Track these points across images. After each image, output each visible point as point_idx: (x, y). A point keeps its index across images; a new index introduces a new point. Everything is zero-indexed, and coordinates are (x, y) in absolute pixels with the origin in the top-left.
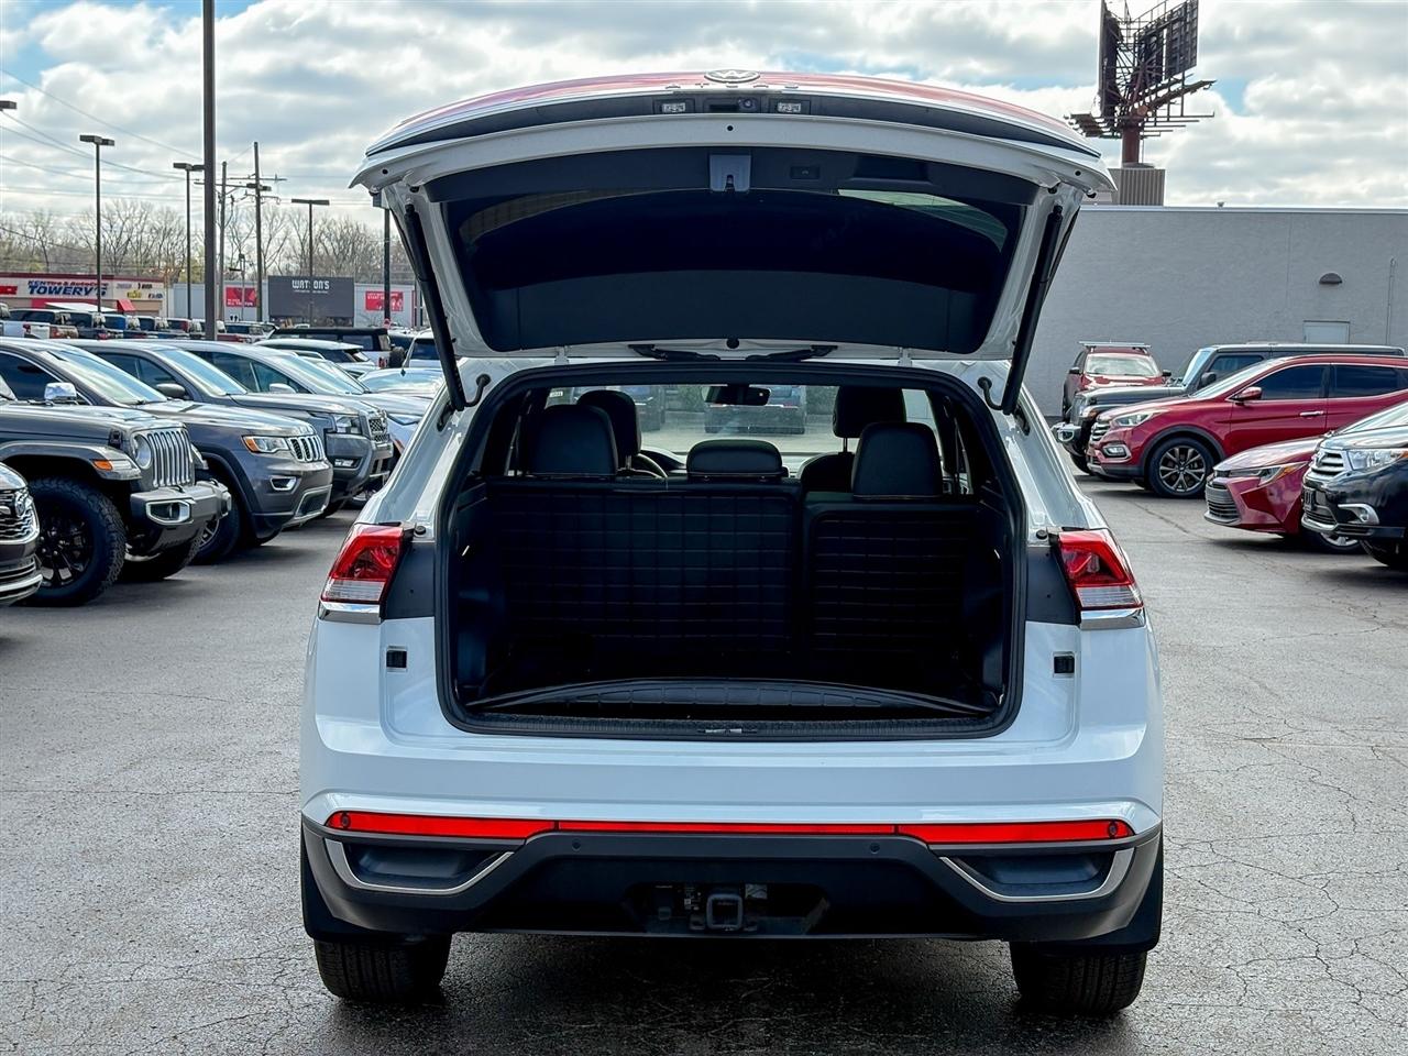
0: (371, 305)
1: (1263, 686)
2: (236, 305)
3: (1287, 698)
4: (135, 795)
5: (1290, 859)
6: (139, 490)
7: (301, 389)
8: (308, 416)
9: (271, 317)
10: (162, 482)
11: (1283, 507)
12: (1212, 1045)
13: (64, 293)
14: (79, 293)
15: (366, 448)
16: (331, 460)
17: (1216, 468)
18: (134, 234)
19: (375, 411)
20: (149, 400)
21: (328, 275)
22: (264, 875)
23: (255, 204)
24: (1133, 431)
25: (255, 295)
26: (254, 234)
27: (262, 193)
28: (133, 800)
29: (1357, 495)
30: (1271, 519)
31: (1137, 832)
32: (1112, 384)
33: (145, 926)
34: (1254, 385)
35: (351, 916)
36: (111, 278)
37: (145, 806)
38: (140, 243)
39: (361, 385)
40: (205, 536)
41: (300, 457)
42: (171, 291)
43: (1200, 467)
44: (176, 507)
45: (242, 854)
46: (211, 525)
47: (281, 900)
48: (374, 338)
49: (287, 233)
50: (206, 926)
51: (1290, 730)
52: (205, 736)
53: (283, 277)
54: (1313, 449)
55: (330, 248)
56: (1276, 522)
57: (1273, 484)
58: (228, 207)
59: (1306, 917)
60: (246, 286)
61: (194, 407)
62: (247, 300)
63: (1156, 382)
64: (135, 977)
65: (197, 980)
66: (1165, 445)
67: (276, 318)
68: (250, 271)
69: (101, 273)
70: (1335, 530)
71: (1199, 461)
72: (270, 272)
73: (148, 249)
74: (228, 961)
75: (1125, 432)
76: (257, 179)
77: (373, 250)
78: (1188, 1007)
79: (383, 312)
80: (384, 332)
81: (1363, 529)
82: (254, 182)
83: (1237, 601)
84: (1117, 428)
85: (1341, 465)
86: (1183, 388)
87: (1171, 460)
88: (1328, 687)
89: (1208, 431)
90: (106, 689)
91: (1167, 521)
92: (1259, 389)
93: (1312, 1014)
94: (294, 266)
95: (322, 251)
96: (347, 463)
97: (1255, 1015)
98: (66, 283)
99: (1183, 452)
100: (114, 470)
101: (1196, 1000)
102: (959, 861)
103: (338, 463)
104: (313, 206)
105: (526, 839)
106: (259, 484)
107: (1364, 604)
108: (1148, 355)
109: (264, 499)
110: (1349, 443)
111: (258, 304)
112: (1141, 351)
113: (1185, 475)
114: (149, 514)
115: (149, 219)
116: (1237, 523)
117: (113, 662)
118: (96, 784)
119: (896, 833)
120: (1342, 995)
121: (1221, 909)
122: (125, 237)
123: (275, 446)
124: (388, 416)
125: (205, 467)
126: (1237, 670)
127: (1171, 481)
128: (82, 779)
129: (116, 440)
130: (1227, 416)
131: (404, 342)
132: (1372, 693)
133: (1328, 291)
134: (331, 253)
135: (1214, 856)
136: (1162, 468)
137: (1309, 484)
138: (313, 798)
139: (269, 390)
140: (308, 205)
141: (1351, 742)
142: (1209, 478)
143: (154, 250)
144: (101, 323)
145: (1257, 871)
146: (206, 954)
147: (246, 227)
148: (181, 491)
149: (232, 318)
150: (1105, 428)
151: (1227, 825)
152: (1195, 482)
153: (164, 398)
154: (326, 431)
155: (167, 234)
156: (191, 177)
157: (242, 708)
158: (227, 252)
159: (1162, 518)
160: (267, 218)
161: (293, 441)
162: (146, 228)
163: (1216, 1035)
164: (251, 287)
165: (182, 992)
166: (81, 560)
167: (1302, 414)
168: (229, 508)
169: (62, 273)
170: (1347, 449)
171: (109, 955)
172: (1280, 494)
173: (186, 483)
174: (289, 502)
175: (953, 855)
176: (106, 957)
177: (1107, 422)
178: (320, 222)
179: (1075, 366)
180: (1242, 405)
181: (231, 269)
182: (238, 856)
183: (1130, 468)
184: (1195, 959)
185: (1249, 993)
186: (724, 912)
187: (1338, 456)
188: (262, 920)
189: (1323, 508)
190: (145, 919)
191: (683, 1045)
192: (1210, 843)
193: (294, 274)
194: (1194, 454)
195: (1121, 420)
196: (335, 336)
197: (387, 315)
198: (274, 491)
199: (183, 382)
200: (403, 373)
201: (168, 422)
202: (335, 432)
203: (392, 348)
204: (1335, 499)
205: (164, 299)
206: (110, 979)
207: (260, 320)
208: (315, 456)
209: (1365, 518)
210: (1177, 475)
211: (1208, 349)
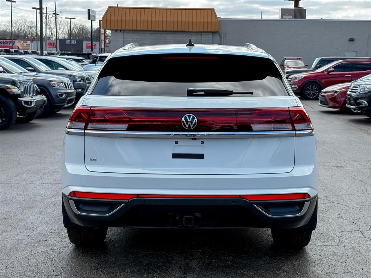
0: (87, 47)
1: (338, 152)
2: (50, 47)
3: (345, 155)
4: (17, 184)
5: (349, 201)
6: (20, 97)
7: (67, 69)
8: (69, 77)
9: (60, 50)
10: (27, 95)
11: (340, 102)
12: (331, 257)
13: (3, 44)
14: (7, 44)
15: (85, 86)
16: (75, 89)
17: (322, 91)
18: (22, 27)
19: (88, 75)
20: (23, 72)
21: (75, 39)
22: (54, 208)
23: (55, 19)
24: (298, 81)
25: (55, 44)
26: (55, 27)
27: (57, 16)
28: (17, 186)
29: (362, 98)
30: (337, 105)
31: (311, 197)
32: (292, 68)
33: (18, 223)
34: (332, 68)
35: (77, 222)
36: (16, 40)
37: (20, 187)
38: (24, 30)
39: (84, 68)
40: (40, 110)
41: (66, 88)
42: (32, 43)
43: (317, 91)
44: (31, 102)
45: (48, 202)
46: (41, 107)
47: (59, 215)
48: (88, 56)
49: (64, 27)
50: (36, 223)
51: (346, 164)
52: (38, 167)
53: (63, 40)
54: (350, 85)
55: (76, 31)
56: (338, 106)
57: (337, 95)
58: (48, 20)
59: (355, 218)
60: (53, 42)
61: (37, 74)
62: (53, 46)
63: (304, 67)
64: (15, 239)
65: (33, 239)
66: (307, 85)
67: (62, 51)
68: (54, 38)
69: (13, 38)
70: (356, 108)
71: (316, 89)
72: (60, 38)
73: (26, 32)
74: (42, 233)
75: (296, 81)
76: (56, 12)
77: (88, 32)
78: (323, 246)
79: (91, 49)
80: (91, 54)
81: (364, 107)
82: (55, 13)
83: (329, 128)
84: (294, 80)
85: (358, 90)
86: (312, 69)
87: (309, 89)
88: (356, 152)
89: (319, 81)
90: (10, 154)
91: (308, 106)
92: (333, 69)
93: (359, 248)
94: (66, 37)
95: (74, 32)
96: (80, 90)
97: (343, 248)
98: (3, 41)
99: (312, 87)
100: (13, 92)
101: (325, 244)
102: (259, 206)
103: (77, 90)
104: (71, 19)
105: (129, 200)
106: (55, 96)
107: (364, 128)
108: (301, 60)
109: (56, 100)
110: (359, 84)
111: (56, 47)
112: (300, 59)
113: (313, 93)
114: (23, 104)
115: (26, 23)
116: (328, 106)
117: (13, 146)
118: (6, 181)
119: (240, 198)
120: (367, 242)
121: (330, 216)
122: (20, 29)
123: (59, 85)
124: (91, 77)
125: (39, 91)
126: (330, 147)
127: (309, 95)
128: (2, 179)
129: (14, 83)
130: (324, 76)
131: (97, 57)
132: (369, 154)
133: (351, 43)
134: (76, 33)
135: (327, 201)
136: (306, 91)
137: (348, 95)
138: (65, 187)
139: (58, 69)
140: (70, 19)
141: (364, 168)
142: (320, 94)
143: (28, 32)
144: (13, 52)
145: (340, 205)
146: (36, 232)
147: (53, 25)
148: (32, 97)
149: (49, 51)
150: (291, 80)
151: (330, 192)
152: (315, 95)
153: (28, 71)
154: (74, 81)
155: (31, 27)
156: (37, 11)
157: (49, 159)
158: (48, 32)
159: (306, 105)
160: (58, 23)
161: (65, 84)
162: (26, 26)
163: (332, 254)
164: (54, 42)
165: (28, 243)
166: (4, 117)
167: (345, 76)
168: (46, 102)
169: (3, 38)
170: (359, 85)
171: (8, 232)
172: (340, 98)
173: (34, 95)
174: (63, 101)
175: (257, 204)
176: (6, 233)
177: (291, 78)
178: (73, 24)
179: (281, 63)
180: (329, 73)
181: (49, 37)
182: (46, 202)
183: (297, 91)
184: (324, 231)
185: (340, 242)
186: (188, 221)
187: (357, 87)
188: (53, 221)
189: (352, 102)
190: (18, 221)
191: (176, 259)
192: (326, 197)
193: (66, 39)
194: (315, 87)
195: (295, 78)
196: (77, 55)
197: (92, 50)
198: (59, 98)
199: (33, 67)
200: (96, 65)
201: (29, 78)
202: (77, 81)
203: (93, 59)
204: (356, 99)
205: (30, 46)
206: (7, 239)
207: (57, 51)
208: (71, 88)
209: (364, 105)
210: (310, 93)
211: (319, 58)
